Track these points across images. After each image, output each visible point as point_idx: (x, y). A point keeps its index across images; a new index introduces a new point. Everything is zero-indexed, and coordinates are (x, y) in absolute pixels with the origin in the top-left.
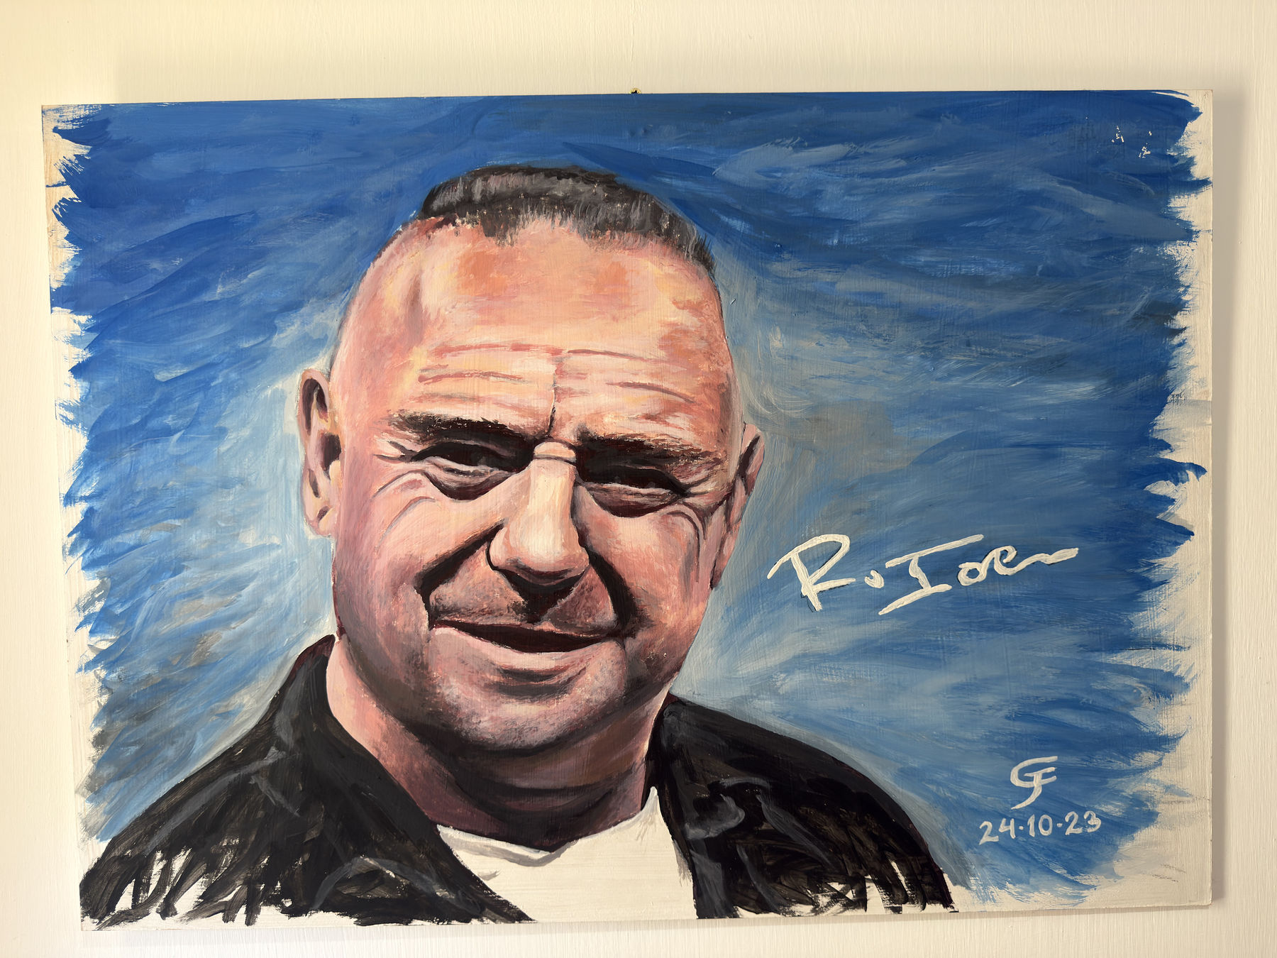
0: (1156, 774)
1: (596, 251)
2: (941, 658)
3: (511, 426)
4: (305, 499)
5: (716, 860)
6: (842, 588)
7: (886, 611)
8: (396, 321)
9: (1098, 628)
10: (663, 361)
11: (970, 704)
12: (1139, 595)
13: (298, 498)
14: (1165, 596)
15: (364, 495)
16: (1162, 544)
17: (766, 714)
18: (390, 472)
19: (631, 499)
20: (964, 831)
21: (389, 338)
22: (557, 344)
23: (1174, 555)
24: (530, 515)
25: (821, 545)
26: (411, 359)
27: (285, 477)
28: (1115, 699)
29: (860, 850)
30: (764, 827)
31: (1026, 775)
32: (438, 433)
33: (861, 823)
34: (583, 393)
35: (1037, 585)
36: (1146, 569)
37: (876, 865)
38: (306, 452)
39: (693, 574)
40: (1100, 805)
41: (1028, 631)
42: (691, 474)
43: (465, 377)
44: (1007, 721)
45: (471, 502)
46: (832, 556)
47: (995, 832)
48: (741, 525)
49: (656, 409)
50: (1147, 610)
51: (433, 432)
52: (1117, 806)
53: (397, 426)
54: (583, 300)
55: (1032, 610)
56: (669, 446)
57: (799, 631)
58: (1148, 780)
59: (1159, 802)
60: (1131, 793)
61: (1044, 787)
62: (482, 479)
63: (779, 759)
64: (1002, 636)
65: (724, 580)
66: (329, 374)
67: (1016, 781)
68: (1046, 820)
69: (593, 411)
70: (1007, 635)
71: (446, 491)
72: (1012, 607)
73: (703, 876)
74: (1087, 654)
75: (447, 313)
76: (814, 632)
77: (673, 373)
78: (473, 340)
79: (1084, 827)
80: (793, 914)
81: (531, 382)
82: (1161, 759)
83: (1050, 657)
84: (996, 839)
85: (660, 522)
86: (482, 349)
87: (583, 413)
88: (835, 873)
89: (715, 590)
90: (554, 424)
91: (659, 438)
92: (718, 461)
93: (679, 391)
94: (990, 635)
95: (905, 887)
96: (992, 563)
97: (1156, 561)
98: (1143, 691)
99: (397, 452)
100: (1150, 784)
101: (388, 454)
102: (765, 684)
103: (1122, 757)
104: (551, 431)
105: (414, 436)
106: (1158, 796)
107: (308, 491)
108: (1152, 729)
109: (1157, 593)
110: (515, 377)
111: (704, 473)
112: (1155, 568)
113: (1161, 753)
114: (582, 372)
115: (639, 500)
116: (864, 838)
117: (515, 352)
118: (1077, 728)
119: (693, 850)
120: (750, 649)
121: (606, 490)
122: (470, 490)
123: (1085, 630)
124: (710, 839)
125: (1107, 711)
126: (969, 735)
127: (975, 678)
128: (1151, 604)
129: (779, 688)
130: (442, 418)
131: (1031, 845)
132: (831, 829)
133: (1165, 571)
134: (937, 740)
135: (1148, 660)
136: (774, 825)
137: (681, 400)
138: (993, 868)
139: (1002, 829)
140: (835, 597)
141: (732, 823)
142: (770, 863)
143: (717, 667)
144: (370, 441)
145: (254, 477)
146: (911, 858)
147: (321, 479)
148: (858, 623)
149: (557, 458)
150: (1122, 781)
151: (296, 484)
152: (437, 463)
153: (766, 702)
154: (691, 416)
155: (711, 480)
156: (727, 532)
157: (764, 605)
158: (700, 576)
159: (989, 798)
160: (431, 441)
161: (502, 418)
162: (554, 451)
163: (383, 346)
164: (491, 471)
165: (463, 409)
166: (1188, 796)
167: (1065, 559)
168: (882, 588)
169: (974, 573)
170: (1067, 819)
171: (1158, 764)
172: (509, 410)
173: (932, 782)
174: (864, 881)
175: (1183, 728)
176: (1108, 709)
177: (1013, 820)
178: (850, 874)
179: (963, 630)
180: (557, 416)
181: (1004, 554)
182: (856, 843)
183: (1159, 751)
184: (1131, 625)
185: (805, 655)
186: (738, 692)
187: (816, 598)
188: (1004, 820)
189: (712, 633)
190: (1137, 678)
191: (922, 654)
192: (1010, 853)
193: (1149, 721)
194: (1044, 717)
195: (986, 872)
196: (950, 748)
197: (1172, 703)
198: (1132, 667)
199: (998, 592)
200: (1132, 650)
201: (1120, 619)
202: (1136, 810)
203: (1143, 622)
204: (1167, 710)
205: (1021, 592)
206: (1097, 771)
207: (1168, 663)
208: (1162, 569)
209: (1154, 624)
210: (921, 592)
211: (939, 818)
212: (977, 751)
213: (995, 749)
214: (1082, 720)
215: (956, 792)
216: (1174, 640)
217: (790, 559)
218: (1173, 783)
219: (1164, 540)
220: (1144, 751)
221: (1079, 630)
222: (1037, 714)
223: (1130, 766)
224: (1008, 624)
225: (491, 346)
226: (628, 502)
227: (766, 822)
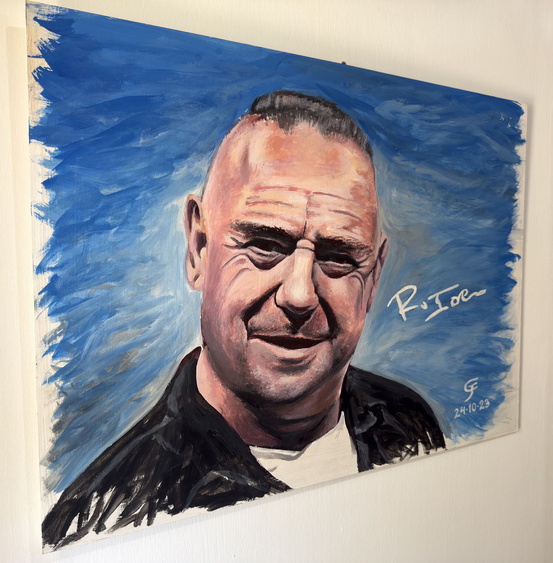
0: (505, 381)
1: (327, 142)
2: (444, 339)
3: (287, 231)
4: (187, 269)
5: (366, 443)
6: (414, 310)
7: (427, 319)
8: (236, 170)
9: (491, 323)
10: (351, 200)
11: (453, 358)
12: (502, 308)
13: (184, 269)
14: (509, 309)
15: (217, 267)
17: (386, 371)
18: (231, 254)
19: (336, 269)
20: (450, 414)
21: (232, 179)
22: (308, 189)
23: (512, 291)
24: (294, 277)
25: (407, 290)
26: (242, 192)
27: (177, 256)
28: (494, 352)
29: (416, 428)
30: (384, 424)
31: (469, 387)
32: (254, 233)
33: (417, 416)
34: (318, 215)
35: (474, 306)
36: (504, 297)
37: (422, 434)
38: (189, 242)
39: (360, 306)
40: (489, 396)
41: (471, 325)
42: (361, 257)
43: (267, 203)
44: (464, 364)
45: (268, 271)
46: (410, 295)
47: (459, 413)
48: (379, 282)
49: (348, 224)
50: (504, 314)
51: (252, 233)
52: (494, 396)
53: (234, 229)
54: (320, 166)
55: (472, 316)
56: (352, 243)
57: (398, 331)
59: (505, 392)
60: (498, 390)
61: (474, 391)
62: (273, 259)
63: (389, 391)
66: (202, 198)
67: (466, 390)
68: (474, 405)
69: (322, 224)
70: (464, 327)
71: (257, 265)
72: (466, 315)
73: (361, 451)
74: (488, 333)
75: (260, 168)
76: (403, 331)
77: (355, 207)
78: (271, 183)
79: (485, 406)
80: (393, 462)
81: (296, 208)
82: (506, 375)
83: (477, 336)
84: (459, 416)
85: (348, 281)
86: (276, 189)
87: (318, 225)
88: (408, 441)
90: (306, 231)
91: (348, 239)
92: (371, 251)
93: (357, 216)
94: (459, 328)
95: (431, 442)
96: (461, 297)
97: (507, 294)
98: (502, 348)
99: (234, 243)
100: (503, 385)
101: (230, 244)
102: (385, 357)
103: (496, 375)
104: (304, 234)
105: (243, 234)
107: (189, 265)
108: (504, 363)
109: (507, 307)
110: (290, 205)
111: (365, 256)
113: (506, 372)
114: (319, 204)
115: (340, 270)
116: (418, 423)
117: (290, 191)
118: (484, 365)
119: (357, 439)
120: (380, 341)
121: (327, 265)
122: (268, 264)
124: (364, 433)
126: (452, 372)
127: (455, 347)
128: (505, 312)
129: (390, 358)
130: (256, 225)
131: (470, 416)
134: (442, 375)
135: (504, 335)
136: (387, 422)
137: (358, 220)
138: (458, 428)
139: (461, 411)
140: (410, 314)
141: (372, 424)
142: (385, 440)
143: (368, 350)
144: (221, 237)
145: (159, 256)
146: (433, 429)
147: (196, 258)
148: (418, 326)
149: (306, 248)
150: (495, 386)
151: (183, 261)
152: (253, 250)
153: (386, 365)
154: (361, 228)
155: (368, 260)
156: (373, 285)
157: (386, 319)
158: (363, 307)
159: (457, 398)
160: (251, 238)
161: (283, 226)
162: (305, 244)
163: (230, 184)
164: (278, 254)
165: (266, 220)
166: (513, 389)
167: (482, 294)
168: (427, 309)
169: (455, 301)
172: (286, 222)
173: (440, 394)
174: (417, 442)
175: (512, 362)
176: (492, 356)
177: (464, 406)
178: (413, 440)
179: (451, 326)
180: (307, 226)
181: (465, 292)
182: (415, 426)
184: (499, 321)
186: (376, 361)
187: (404, 315)
188: (462, 407)
189: (366, 334)
190: (501, 342)
191: (438, 338)
192: (463, 421)
193: (503, 360)
194: (475, 361)
195: (456, 430)
196: (447, 378)
197: (510, 352)
198: (500, 338)
199: (462, 309)
200: (500, 331)
201: (497, 319)
202: (499, 396)
203: (503, 319)
204: (508, 354)
205: (469, 308)
206: (489, 382)
207: (509, 336)
208: (508, 297)
209: (506, 320)
210: (439, 311)
211: (442, 410)
212: (455, 378)
213: (459, 377)
214: (485, 361)
215: (447, 397)
216: (511, 326)
217: (396, 297)
218: (509, 384)
219: (509, 285)
220: (502, 372)
221: (485, 324)
222: (473, 360)
223: (498, 378)
224: (465, 323)
225: (280, 187)
226: (335, 271)
227: (384, 421)
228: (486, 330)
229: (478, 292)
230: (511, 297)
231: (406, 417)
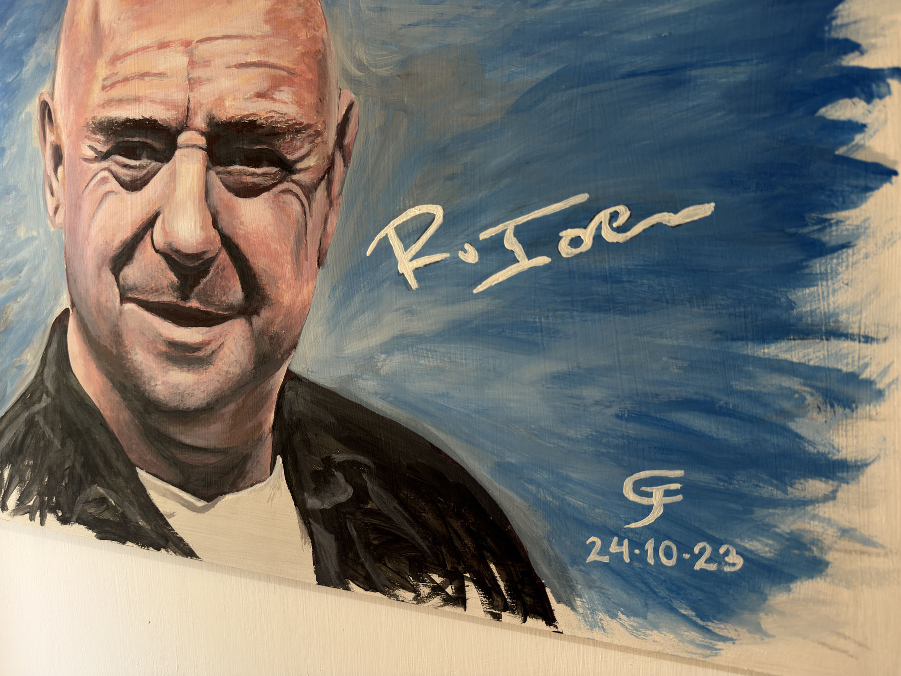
0: (825, 510)
2: (539, 342)
3: (161, 120)
4: (47, 200)
5: (330, 533)
6: (437, 265)
7: (480, 288)
8: (86, 40)
9: (742, 310)
10: (268, 36)
11: (573, 397)
12: (805, 264)
14: (847, 267)
15: (77, 192)
16: (843, 192)
17: (369, 394)
19: (249, 179)
20: (568, 543)
21: (83, 56)
22: (188, 37)
23: (862, 207)
24: (178, 201)
25: (416, 217)
26: (96, 71)
27: (36, 182)
28: (766, 405)
29: (457, 544)
30: (369, 506)
31: (643, 488)
32: (116, 133)
33: (459, 515)
34: (209, 80)
35: (657, 254)
36: (816, 227)
37: (475, 563)
38: (45, 161)
39: (302, 252)
40: (742, 539)
41: (645, 312)
42: (296, 149)
43: (129, 80)
44: (618, 421)
45: (139, 193)
46: (426, 229)
47: (604, 551)
48: (342, 200)
49: (264, 86)
50: (817, 285)
51: (113, 133)
52: (766, 545)
53: (91, 131)
55: (650, 286)
56: (277, 123)
57: (397, 310)
58: (814, 517)
59: (830, 548)
60: (788, 531)
61: (666, 506)
62: (145, 172)
63: (381, 439)
64: (612, 318)
65: (329, 259)
66: (53, 94)
67: (630, 494)
68: (669, 548)
69: (217, 97)
70: (617, 316)
71: (123, 184)
72: (622, 282)
73: (320, 544)
74: (729, 343)
75: (115, 25)
76: (410, 312)
77: (277, 47)
78: (133, 45)
79: (720, 564)
80: (396, 597)
81: (172, 76)
82: (834, 492)
83: (673, 346)
84: (606, 559)
85: (273, 202)
86: (139, 53)
87: (209, 99)
88: (435, 564)
89: (322, 269)
90: (189, 114)
91: (269, 115)
92: (318, 134)
93: (283, 64)
94: (596, 316)
95: (504, 591)
96: (599, 228)
97: (834, 215)
98: (808, 397)
99: (92, 154)
100: (816, 523)
101: (88, 156)
102: (367, 363)
103: (775, 482)
104: (188, 121)
105: (102, 138)
106: (828, 542)
107: (48, 192)
108: (821, 449)
109: (835, 261)
110: (161, 74)
111: (307, 147)
112: (831, 225)
113: (836, 483)
114: (208, 59)
115: (256, 180)
116: (461, 532)
117: (160, 51)
118: (711, 437)
119: (311, 518)
120: (354, 328)
121: (230, 173)
123: (724, 311)
124: (325, 509)
125: (754, 420)
126: (571, 433)
127: (579, 367)
128: (824, 276)
129: (380, 369)
130: (117, 120)
131: (650, 574)
132: (429, 517)
133: (847, 230)
134: (536, 435)
135: (818, 354)
136: (378, 504)
137: (285, 74)
138: (602, 592)
139: (614, 548)
140: (430, 274)
141: (342, 498)
142: (376, 542)
143: (326, 345)
144: (78, 147)
145: (21, 184)
146: (510, 563)
147: (54, 182)
148: (453, 303)
149: (193, 146)
150: (774, 514)
152: (117, 160)
153: (369, 382)
154: (293, 89)
155: (313, 154)
156: (330, 208)
157: (365, 283)
158: (309, 254)
159: (597, 510)
160: (112, 142)
161: (155, 114)
162: (191, 139)
163: (80, 64)
165: (130, 109)
166: (877, 547)
167: (696, 218)
168: (477, 264)
169: (576, 242)
170: (696, 550)
171: (831, 497)
172: (159, 106)
173: (531, 481)
174: (463, 579)
175: (871, 453)
176: (756, 418)
177: (626, 540)
178: (449, 568)
179: (564, 310)
180: (191, 106)
181: (614, 216)
182: (453, 535)
183: (833, 480)
184: (791, 305)
185: (403, 336)
186: (345, 370)
187: (412, 275)
188: (615, 539)
189: (320, 312)
190: (801, 378)
191: (519, 337)
192: (623, 578)
193: (818, 439)
194: (665, 420)
195: (594, 595)
196: (551, 445)
197: (855, 416)
198: (792, 363)
199: (607, 264)
200: (794, 339)
201: (775, 298)
202: (795, 554)
203: (811, 301)
204: (846, 425)
205: (635, 263)
206: (739, 496)
207: (850, 360)
208: (842, 227)
209: (829, 305)
210: (517, 267)
211: (539, 524)
212: (582, 453)
213: (603, 453)
214: (718, 429)
215: (559, 497)
216: (860, 328)
217: (387, 234)
218: (853, 526)
219: (848, 185)
220: (809, 477)
221: (715, 312)
222: (658, 416)
223: (787, 494)
224: (619, 303)
225: (144, 49)
226: (247, 183)
227: (372, 500)
228: (716, 332)
229: (676, 212)
230: (858, 227)
231: (426, 509)
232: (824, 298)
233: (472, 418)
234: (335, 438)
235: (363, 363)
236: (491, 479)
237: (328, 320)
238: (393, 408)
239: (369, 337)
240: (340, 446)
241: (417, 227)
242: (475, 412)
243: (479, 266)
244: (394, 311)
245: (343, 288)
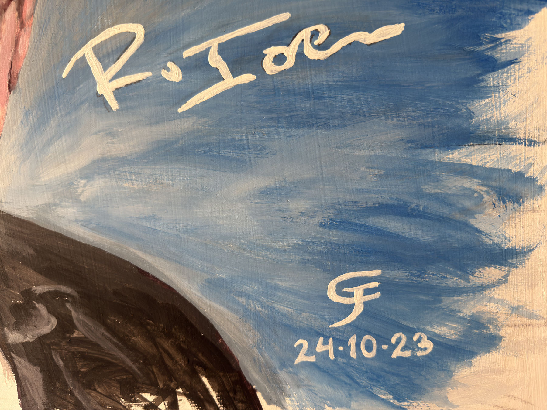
0: (499, 293)
2: (247, 159)
5: (35, 365)
6: (139, 84)
7: (185, 108)
9: (430, 120)
11: (280, 210)
12: (481, 78)
14: (515, 80)
16: (510, 14)
17: (69, 223)
20: (277, 348)
23: (526, 28)
25: (115, 37)
28: (451, 205)
29: (169, 362)
30: (75, 335)
31: (345, 290)
33: (169, 335)
35: (354, 70)
36: (489, 46)
37: (187, 379)
40: (432, 326)
41: (345, 126)
44: (322, 229)
46: (126, 48)
47: (311, 351)
50: (491, 97)
52: (452, 328)
55: (349, 101)
57: (96, 133)
58: (491, 300)
59: (503, 325)
60: (470, 314)
61: (366, 303)
63: (84, 267)
64: (315, 133)
65: (21, 83)
67: (334, 296)
68: (369, 341)
70: (319, 131)
72: (324, 97)
73: (25, 378)
74: (419, 151)
76: (111, 134)
79: (413, 350)
82: (506, 276)
83: (370, 156)
84: (312, 359)
88: (146, 384)
89: (14, 94)
94: (301, 131)
95: (217, 403)
96: (301, 46)
97: (503, 35)
98: (485, 196)
100: (492, 304)
102: (67, 190)
103: (459, 272)
106: (501, 318)
108: (496, 240)
109: (505, 75)
112: (501, 44)
113: (507, 269)
116: (172, 351)
118: (405, 238)
119: (13, 352)
120: (50, 155)
123: (414, 122)
124: (27, 343)
125: (441, 219)
126: (279, 245)
127: (285, 181)
128: (497, 88)
129: (80, 195)
131: (352, 367)
132: (138, 340)
133: (514, 48)
134: (245, 249)
135: (493, 157)
136: (84, 333)
138: (310, 389)
139: (320, 348)
140: (131, 94)
141: (46, 330)
142: (84, 370)
143: (20, 174)
146: (221, 374)
148: (157, 123)
150: (458, 301)
153: (69, 210)
156: (21, 30)
157: (61, 106)
159: (304, 314)
166: (539, 319)
167: (388, 37)
168: (181, 82)
169: (280, 59)
170: (393, 341)
171: (504, 281)
173: (241, 294)
174: (175, 394)
175: (534, 241)
176: (443, 217)
177: (331, 339)
178: (161, 386)
179: (270, 127)
181: (315, 34)
182: (164, 355)
183: (505, 266)
184: (470, 115)
185: (104, 160)
186: (42, 199)
187: (112, 96)
188: (321, 339)
190: (479, 180)
191: (226, 155)
192: (329, 374)
193: (493, 231)
194: (363, 225)
195: (303, 393)
196: (260, 258)
197: (522, 210)
198: (472, 166)
199: (309, 80)
200: (473, 145)
201: (457, 108)
202: (476, 333)
203: (486, 111)
204: (516, 218)
205: (336, 79)
206: (429, 288)
207: (518, 161)
208: (510, 45)
209: (501, 114)
210: (223, 85)
211: (250, 334)
212: (289, 262)
213: (308, 260)
214: (411, 229)
215: (268, 306)
216: (525, 133)
217: (84, 55)
218: (521, 304)
219: (514, 9)
220: (486, 266)
221: (406, 123)
222: (357, 222)
223: (469, 283)
224: (321, 118)
227: (77, 329)
228: (408, 142)
229: (370, 31)
230: (522, 46)
231: (135, 332)
232: (496, 108)
233: (181, 238)
234: (35, 270)
235: (61, 189)
236: (202, 296)
237: (22, 147)
238: (95, 235)
239: (68, 162)
240: (40, 277)
241: (117, 46)
242: (184, 232)
243: (183, 85)
244: (94, 134)
245: (37, 113)
